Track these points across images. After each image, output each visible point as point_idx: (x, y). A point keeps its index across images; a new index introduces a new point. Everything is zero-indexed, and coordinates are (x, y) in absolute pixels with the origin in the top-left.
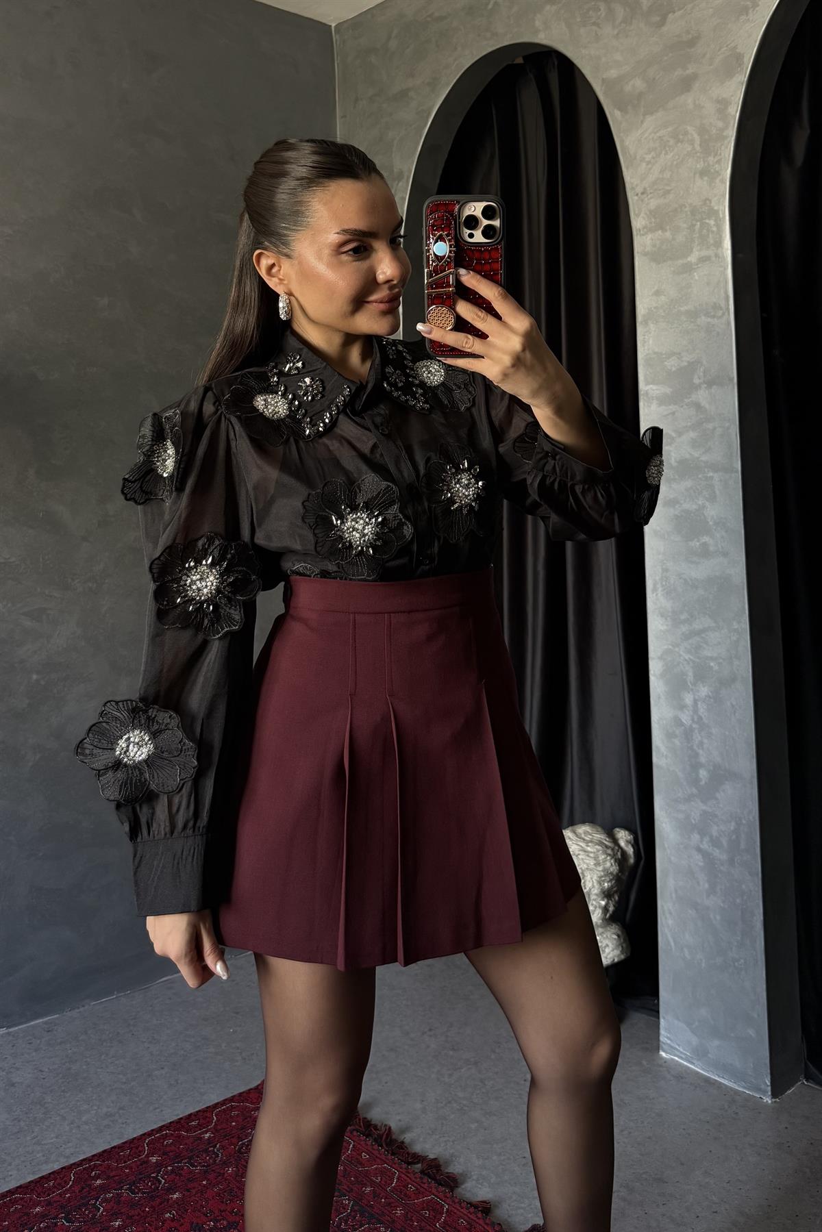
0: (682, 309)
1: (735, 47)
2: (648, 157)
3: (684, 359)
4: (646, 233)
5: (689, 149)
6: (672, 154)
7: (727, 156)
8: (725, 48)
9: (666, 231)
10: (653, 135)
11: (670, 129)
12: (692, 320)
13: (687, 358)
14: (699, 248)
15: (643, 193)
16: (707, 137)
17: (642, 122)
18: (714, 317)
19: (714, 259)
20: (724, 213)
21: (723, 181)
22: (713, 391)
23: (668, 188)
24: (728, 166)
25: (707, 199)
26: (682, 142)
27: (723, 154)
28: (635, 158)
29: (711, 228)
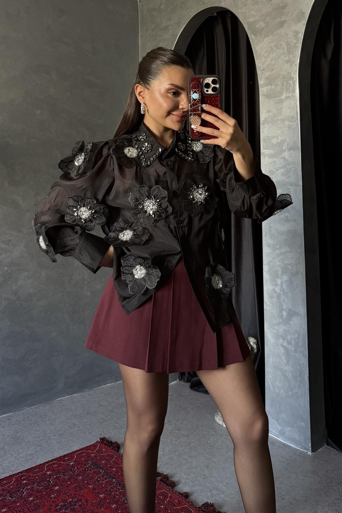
0: (279, 118)
1: (302, 9)
2: (265, 55)
3: (279, 139)
4: (264, 86)
5: (282, 51)
6: (275, 54)
7: (298, 54)
8: (297, 10)
9: (272, 85)
10: (268, 45)
11: (274, 43)
12: (283, 123)
13: (280, 139)
14: (286, 93)
15: (263, 70)
16: (289, 46)
17: (263, 40)
18: (291, 121)
19: (292, 97)
20: (296, 79)
21: (296, 65)
22: (291, 152)
23: (273, 68)
24: (298, 58)
25: (289, 73)
26: (279, 49)
27: (296, 54)
28: (260, 55)
29: (291, 84)
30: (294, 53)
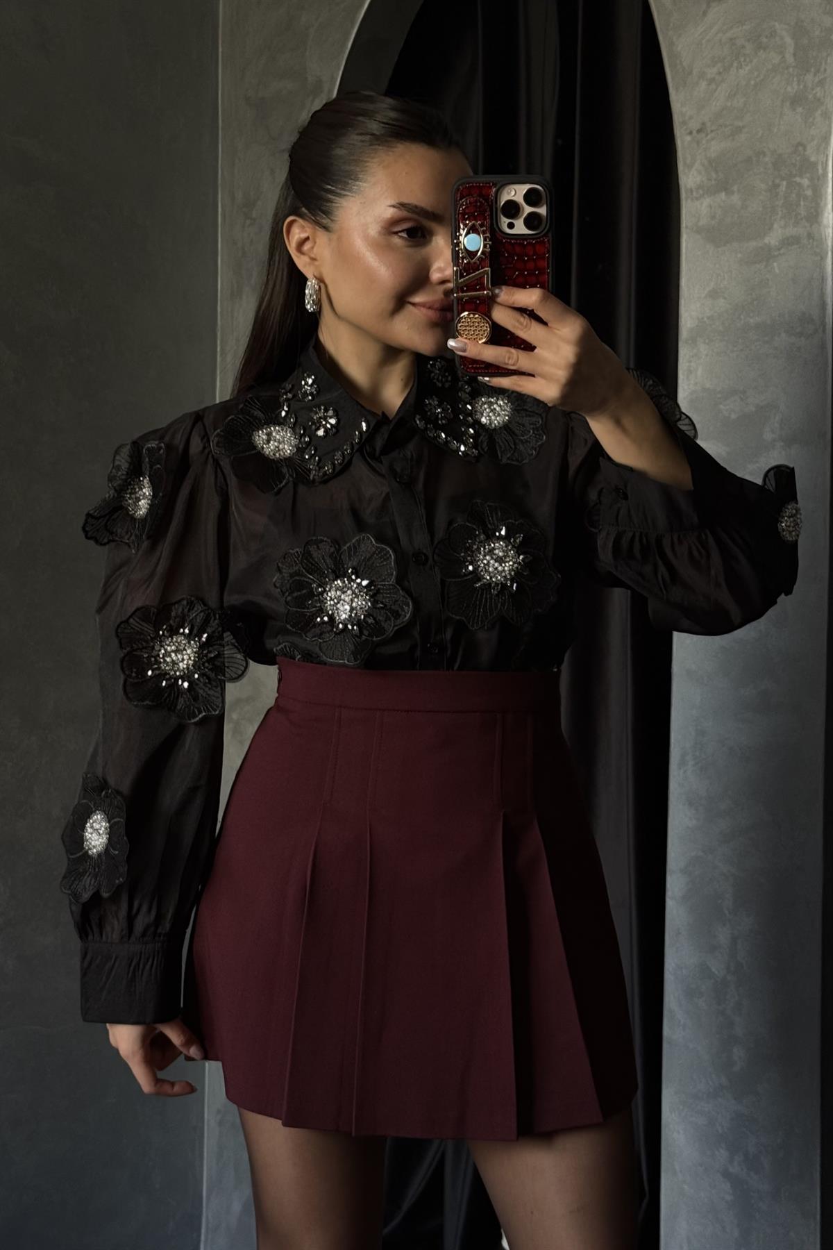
2: (711, 73)
3: (750, 401)
4: (701, 196)
10: (721, 34)
11: (748, 27)
13: (755, 400)
15: (699, 131)
29: (804, 191)
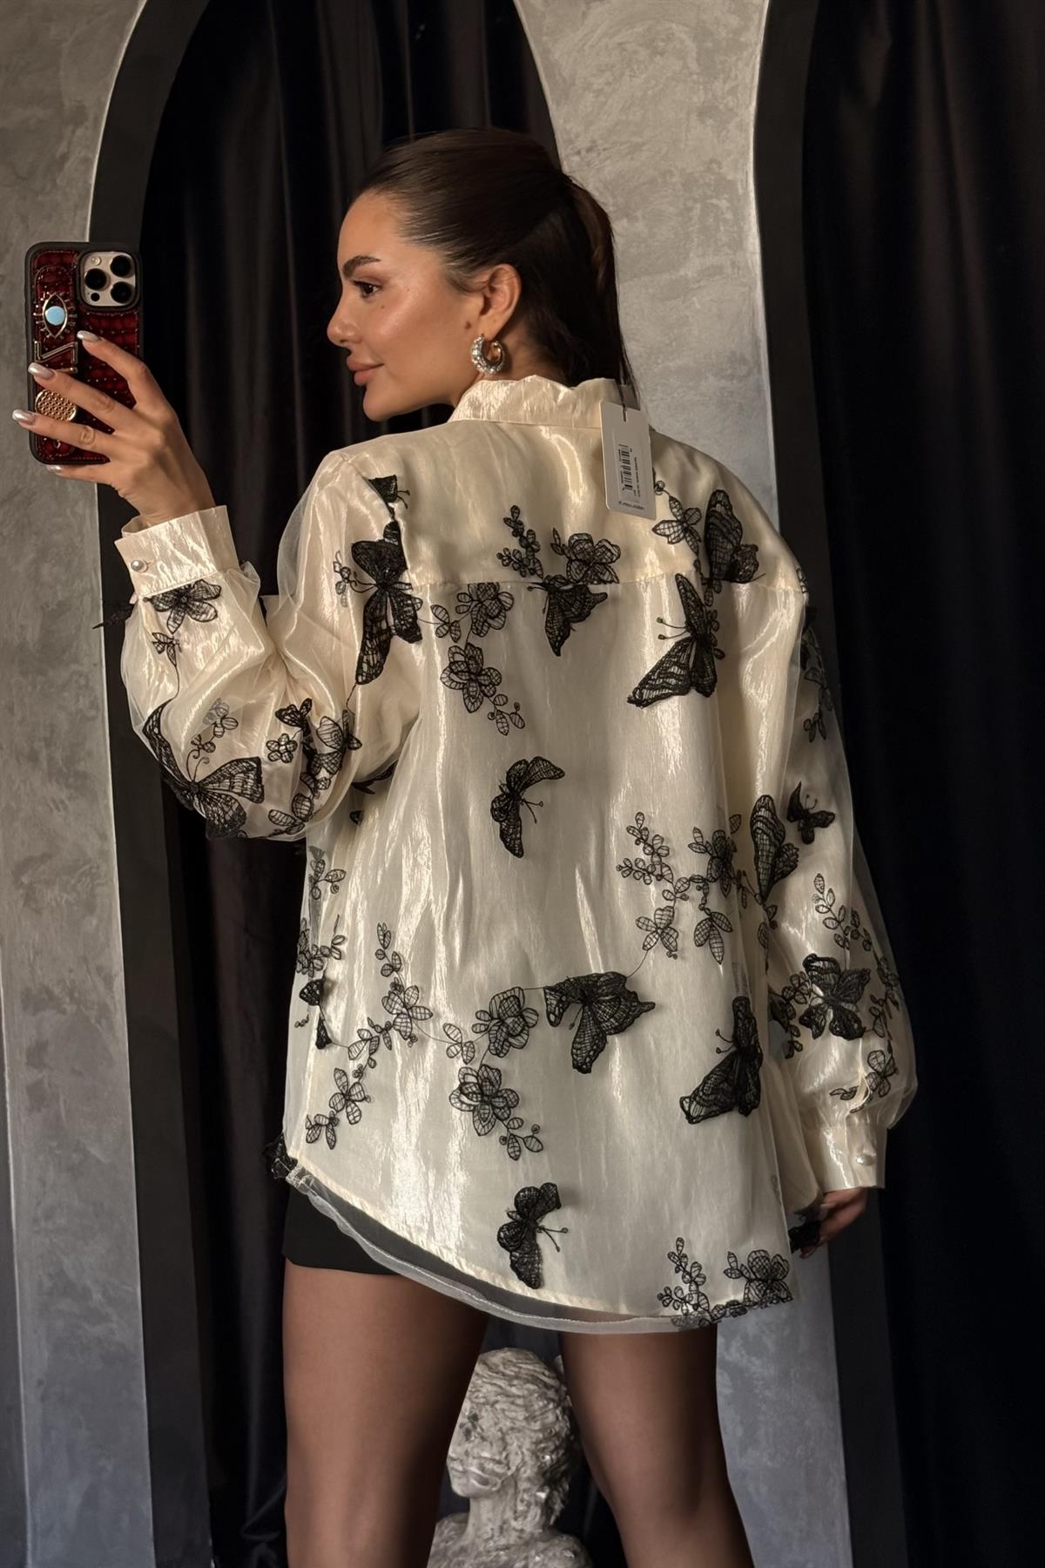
0: (671, 364)
2: (598, 83)
5: (678, 66)
6: (644, 76)
7: (747, 79)
9: (636, 219)
10: (606, 40)
11: (639, 29)
12: (691, 384)
14: (700, 251)
15: (589, 150)
16: (710, 45)
17: (584, 15)
18: (731, 377)
19: (729, 271)
20: (745, 188)
21: (741, 127)
23: (639, 140)
24: (750, 96)
25: (712, 161)
26: (662, 54)
27: (740, 77)
28: (574, 84)
29: (722, 214)
30: (732, 75)
